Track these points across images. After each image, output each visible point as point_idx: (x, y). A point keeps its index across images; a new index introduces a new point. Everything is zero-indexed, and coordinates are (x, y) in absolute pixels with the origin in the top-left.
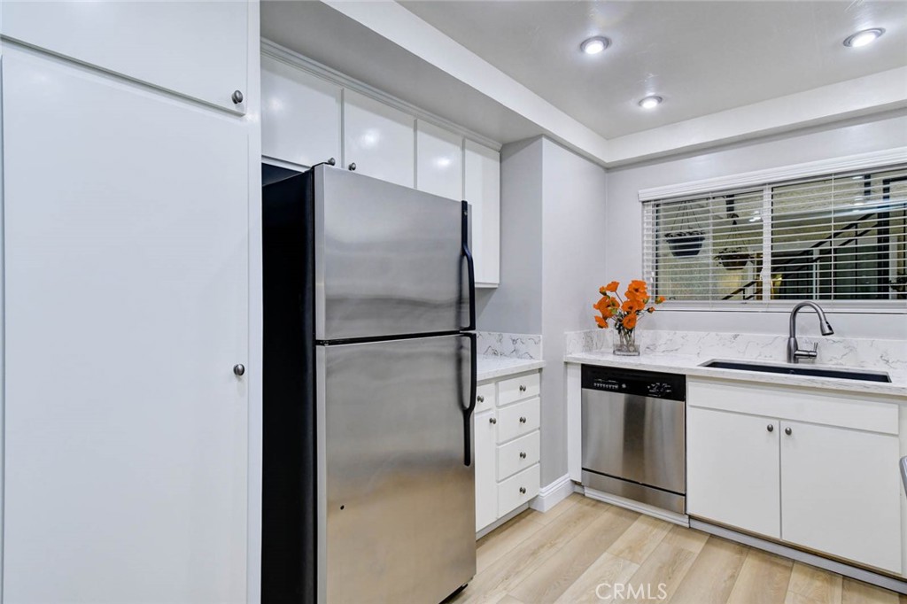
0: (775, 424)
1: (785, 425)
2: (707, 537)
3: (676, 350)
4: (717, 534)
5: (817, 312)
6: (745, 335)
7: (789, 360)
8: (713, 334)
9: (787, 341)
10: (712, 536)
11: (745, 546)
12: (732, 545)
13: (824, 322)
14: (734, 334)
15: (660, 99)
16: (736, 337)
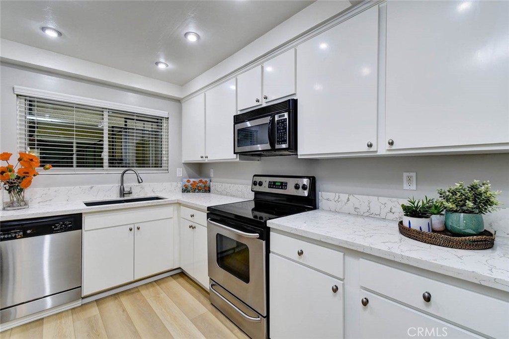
0: (132, 226)
1: (136, 226)
2: (95, 303)
3: (50, 200)
4: (90, 301)
5: (136, 173)
6: (97, 187)
7: (121, 197)
8: (77, 187)
9: (120, 187)
10: (96, 301)
11: (115, 295)
12: (110, 298)
13: (139, 178)
14: (90, 186)
15: (60, 34)
16: (92, 188)
